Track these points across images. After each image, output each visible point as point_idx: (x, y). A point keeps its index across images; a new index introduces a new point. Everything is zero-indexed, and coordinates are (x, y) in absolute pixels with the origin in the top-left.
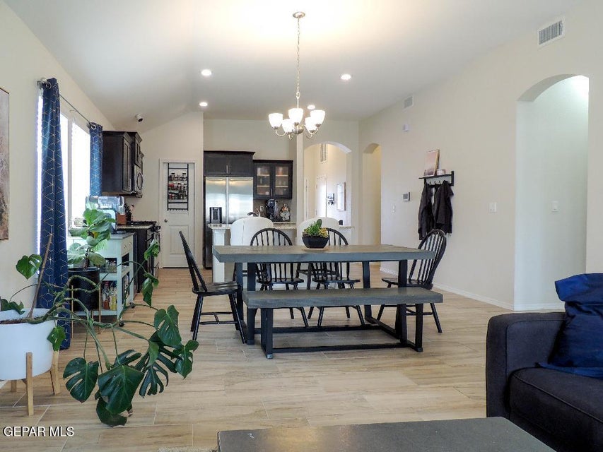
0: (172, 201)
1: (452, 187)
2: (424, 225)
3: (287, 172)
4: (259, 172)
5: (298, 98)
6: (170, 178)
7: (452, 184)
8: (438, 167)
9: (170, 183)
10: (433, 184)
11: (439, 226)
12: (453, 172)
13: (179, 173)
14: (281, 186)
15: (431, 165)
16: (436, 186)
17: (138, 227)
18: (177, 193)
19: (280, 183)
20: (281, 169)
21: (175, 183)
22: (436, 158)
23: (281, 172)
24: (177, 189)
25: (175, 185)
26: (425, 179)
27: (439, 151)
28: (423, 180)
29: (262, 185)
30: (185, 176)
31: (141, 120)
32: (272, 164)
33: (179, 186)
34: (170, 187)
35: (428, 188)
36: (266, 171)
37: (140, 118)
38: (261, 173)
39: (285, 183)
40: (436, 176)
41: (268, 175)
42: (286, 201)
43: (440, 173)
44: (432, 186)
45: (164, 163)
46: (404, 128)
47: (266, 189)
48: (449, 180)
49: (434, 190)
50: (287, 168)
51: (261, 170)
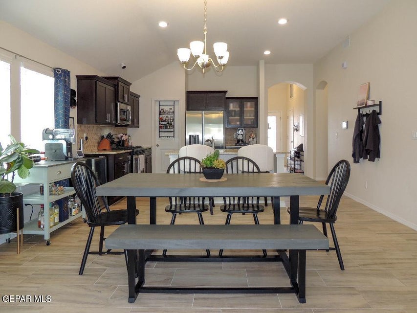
0: (162, 130)
1: (380, 116)
2: (357, 150)
3: (254, 106)
4: (232, 106)
5: (205, 33)
6: (160, 113)
7: (380, 113)
8: (368, 98)
9: (161, 116)
10: (365, 113)
11: (368, 152)
12: (380, 102)
13: (166, 108)
14: (249, 117)
15: (362, 97)
16: (367, 115)
17: (108, 153)
18: (166, 125)
19: (248, 115)
20: (249, 104)
21: (164, 116)
22: (367, 90)
23: (249, 107)
24: (165, 121)
25: (164, 119)
26: (359, 109)
27: (369, 83)
28: (357, 110)
29: (235, 117)
30: (171, 111)
31: (124, 67)
32: (242, 100)
33: (167, 118)
34: (161, 119)
35: (360, 116)
36: (237, 106)
37: (123, 65)
38: (233, 107)
39: (252, 115)
40: (367, 106)
41: (239, 109)
42: (254, 129)
43: (370, 103)
44: (364, 116)
45: (155, 101)
46: (343, 66)
47: (237, 120)
48: (377, 109)
49: (365, 119)
50: (254, 103)
51: (233, 105)
